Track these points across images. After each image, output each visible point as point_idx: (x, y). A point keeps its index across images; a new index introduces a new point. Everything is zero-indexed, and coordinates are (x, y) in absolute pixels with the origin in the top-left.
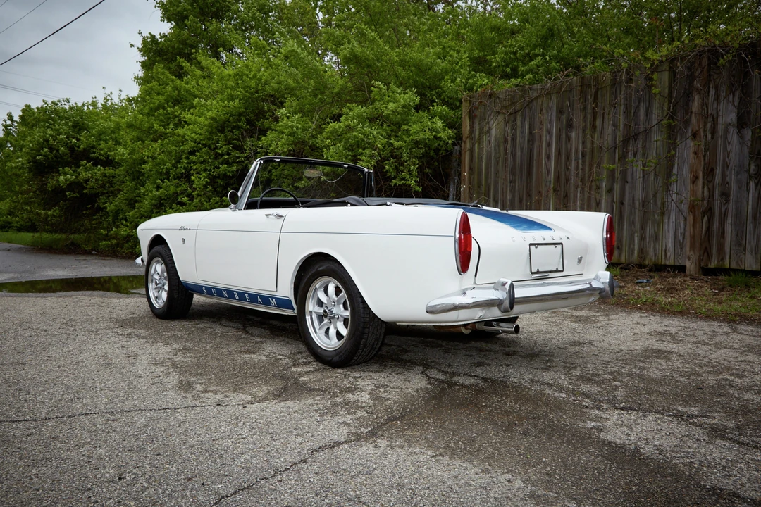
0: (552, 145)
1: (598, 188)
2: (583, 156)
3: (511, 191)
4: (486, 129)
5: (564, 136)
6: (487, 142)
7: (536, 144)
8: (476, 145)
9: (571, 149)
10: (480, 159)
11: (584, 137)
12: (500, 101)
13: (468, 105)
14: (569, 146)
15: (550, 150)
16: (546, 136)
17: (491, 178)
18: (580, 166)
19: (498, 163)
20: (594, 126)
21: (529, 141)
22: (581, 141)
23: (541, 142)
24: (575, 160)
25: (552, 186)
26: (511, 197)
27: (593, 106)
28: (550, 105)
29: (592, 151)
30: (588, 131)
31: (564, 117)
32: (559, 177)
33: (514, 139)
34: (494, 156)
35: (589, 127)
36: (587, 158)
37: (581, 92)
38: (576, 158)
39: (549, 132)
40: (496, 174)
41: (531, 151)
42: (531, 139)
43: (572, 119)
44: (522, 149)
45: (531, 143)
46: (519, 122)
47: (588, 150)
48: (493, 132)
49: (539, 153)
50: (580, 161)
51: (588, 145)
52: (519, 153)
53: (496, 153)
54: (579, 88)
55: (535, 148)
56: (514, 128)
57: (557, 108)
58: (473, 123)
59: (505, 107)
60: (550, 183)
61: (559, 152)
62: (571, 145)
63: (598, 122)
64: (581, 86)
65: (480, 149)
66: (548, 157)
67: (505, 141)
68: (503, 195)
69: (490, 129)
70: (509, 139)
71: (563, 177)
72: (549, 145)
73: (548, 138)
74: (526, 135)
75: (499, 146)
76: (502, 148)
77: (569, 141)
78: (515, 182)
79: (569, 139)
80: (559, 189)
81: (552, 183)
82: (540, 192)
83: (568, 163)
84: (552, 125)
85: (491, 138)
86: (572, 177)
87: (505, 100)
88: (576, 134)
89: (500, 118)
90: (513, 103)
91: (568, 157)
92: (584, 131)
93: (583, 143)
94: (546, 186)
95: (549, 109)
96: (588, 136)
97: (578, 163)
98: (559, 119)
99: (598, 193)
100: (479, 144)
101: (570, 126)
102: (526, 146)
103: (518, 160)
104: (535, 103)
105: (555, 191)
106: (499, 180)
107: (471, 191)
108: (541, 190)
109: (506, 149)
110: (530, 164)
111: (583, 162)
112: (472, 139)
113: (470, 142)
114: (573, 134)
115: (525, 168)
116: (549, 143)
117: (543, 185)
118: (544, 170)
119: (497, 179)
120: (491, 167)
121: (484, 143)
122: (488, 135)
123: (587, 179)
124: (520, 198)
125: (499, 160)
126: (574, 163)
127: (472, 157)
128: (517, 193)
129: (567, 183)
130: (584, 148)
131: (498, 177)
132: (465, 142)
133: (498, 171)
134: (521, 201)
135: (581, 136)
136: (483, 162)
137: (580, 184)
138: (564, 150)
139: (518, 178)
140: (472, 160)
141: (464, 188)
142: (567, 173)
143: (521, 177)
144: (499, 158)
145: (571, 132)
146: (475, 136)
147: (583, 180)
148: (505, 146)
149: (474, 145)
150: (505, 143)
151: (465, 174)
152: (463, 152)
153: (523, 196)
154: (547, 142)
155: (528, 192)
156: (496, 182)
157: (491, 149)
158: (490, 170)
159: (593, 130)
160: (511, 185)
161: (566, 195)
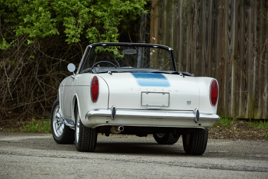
0: (232, 19)
2: (258, 30)
3: (197, 56)
5: (243, 11)
6: (175, 11)
7: (220, 16)
8: (165, 12)
9: (248, 23)
10: (169, 26)
11: (259, 14)
14: (247, 21)
15: (231, 23)
17: (179, 44)
18: (256, 38)
19: (185, 30)
20: (266, 6)
21: (213, 13)
22: (256, 18)
23: (223, 15)
24: (252, 33)
25: (233, 54)
26: (197, 62)
29: (265, 26)
30: (261, 10)
32: (239, 46)
33: (200, 10)
34: (182, 24)
35: (262, 6)
36: (261, 31)
38: (253, 32)
39: (230, 7)
40: (184, 39)
41: (215, 22)
42: (215, 12)
44: (207, 20)
45: (215, 15)
47: (261, 26)
49: (222, 25)
50: (256, 34)
51: (262, 21)
52: (204, 23)
53: (184, 21)
55: (219, 19)
60: (231, 52)
61: (239, 26)
62: (248, 20)
65: (169, 17)
66: (230, 28)
67: (192, 12)
68: (190, 60)
70: (196, 10)
71: (242, 47)
72: (230, 18)
73: (229, 12)
74: (211, 7)
75: (186, 15)
76: (189, 17)
77: (247, 16)
78: (201, 49)
79: (246, 15)
80: (239, 56)
81: (233, 51)
82: (223, 58)
83: (246, 35)
85: (179, 7)
86: (249, 48)
91: (246, 29)
92: (258, 9)
93: (258, 19)
94: (228, 53)
96: (262, 14)
97: (254, 35)
100: (168, 11)
101: (247, 3)
102: (211, 17)
103: (204, 30)
105: (235, 58)
106: (186, 46)
107: (159, 55)
108: (224, 57)
109: (193, 19)
110: (214, 33)
111: (258, 35)
112: (161, 7)
113: (159, 9)
114: (250, 11)
115: (210, 36)
116: (230, 16)
117: (226, 53)
118: (226, 40)
119: (185, 45)
120: (179, 34)
121: (173, 11)
122: (176, 3)
123: (261, 49)
124: (206, 63)
125: (187, 28)
126: (250, 35)
127: (161, 23)
128: (203, 59)
129: (245, 53)
130: (258, 24)
131: (186, 44)
132: (154, 9)
133: (186, 38)
134: (206, 66)
135: (256, 12)
136: (171, 28)
137: (256, 53)
138: (242, 24)
139: (204, 45)
140: (161, 26)
141: (153, 52)
142: (245, 43)
143: (207, 44)
144: (186, 26)
145: (248, 9)
146: (164, 5)
147: (257, 50)
148: (192, 15)
149: (163, 12)
150: (192, 13)
151: (155, 39)
152: (152, 18)
153: (208, 62)
154: (228, 15)
155: (213, 59)
156: (184, 48)
157: (179, 18)
158: (178, 37)
159: (265, 9)
160: (198, 51)
161: (245, 63)
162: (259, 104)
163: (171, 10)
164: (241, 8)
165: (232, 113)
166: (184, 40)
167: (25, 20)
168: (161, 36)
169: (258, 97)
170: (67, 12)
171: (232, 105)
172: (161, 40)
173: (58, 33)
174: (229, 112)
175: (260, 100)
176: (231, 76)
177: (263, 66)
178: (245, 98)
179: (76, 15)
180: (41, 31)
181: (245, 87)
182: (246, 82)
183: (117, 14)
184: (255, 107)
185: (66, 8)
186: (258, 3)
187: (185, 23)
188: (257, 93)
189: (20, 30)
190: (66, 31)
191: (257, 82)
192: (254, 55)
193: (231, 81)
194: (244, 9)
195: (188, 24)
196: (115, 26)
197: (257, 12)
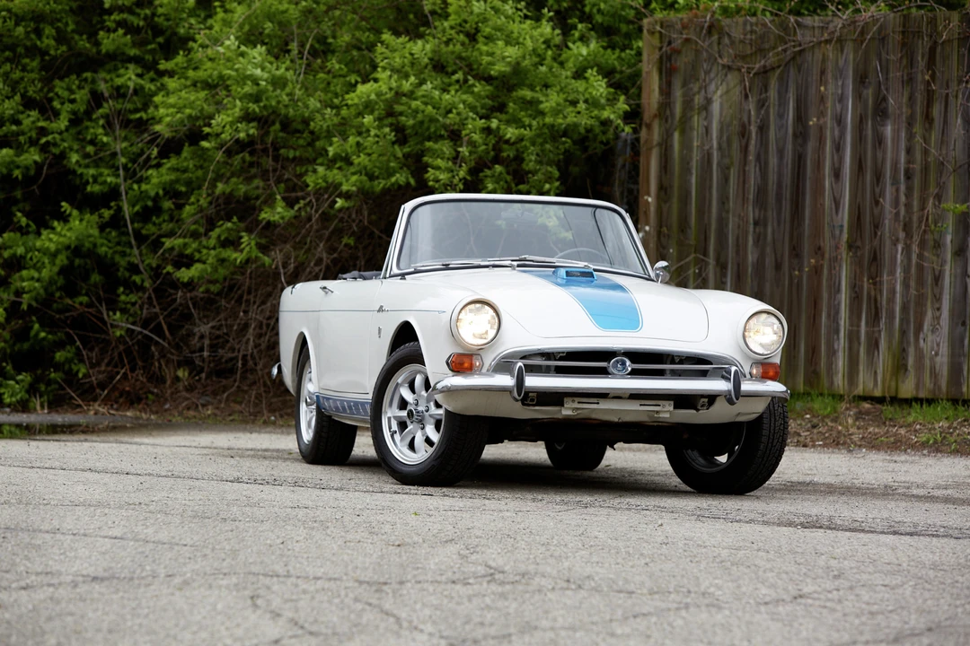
0: (844, 150)
1: (938, 245)
2: (909, 176)
3: (756, 243)
4: (698, 100)
5: (870, 132)
6: (701, 130)
7: (811, 145)
8: (676, 135)
9: (884, 160)
10: (686, 169)
11: (911, 136)
12: (733, 43)
13: (656, 42)
14: (879, 155)
15: (841, 160)
16: (832, 130)
17: (710, 212)
18: (903, 199)
19: (726, 179)
20: (928, 118)
21: (795, 135)
22: (903, 147)
23: (821, 140)
24: (892, 184)
25: (845, 236)
26: (756, 256)
27: (927, 77)
28: (841, 63)
29: (926, 169)
30: (918, 129)
31: (869, 93)
32: (859, 218)
33: (763, 129)
34: (718, 164)
35: (918, 118)
36: (917, 182)
37: (904, 45)
38: (895, 182)
39: (840, 120)
40: (723, 201)
41: (800, 159)
42: (801, 134)
43: (885, 99)
44: (781, 153)
45: (800, 141)
46: (773, 93)
47: (917, 167)
48: (716, 107)
49: (819, 165)
50: (903, 187)
51: (918, 156)
52: (773, 161)
53: (722, 156)
54: (898, 37)
55: (809, 152)
56: (762, 104)
57: (856, 71)
58: (669, 84)
59: (744, 58)
60: (841, 231)
61: (859, 166)
62: (885, 152)
63: (937, 111)
64: (903, 32)
65: (686, 145)
66: (837, 174)
67: (744, 133)
68: (737, 252)
69: (709, 101)
70: (753, 129)
71: (867, 218)
72: (838, 148)
73: (837, 133)
74: (790, 121)
75: (729, 142)
76: (735, 145)
77: (880, 144)
78: (765, 226)
79: (879, 140)
80: (859, 243)
81: (846, 230)
82: (819, 248)
83: (877, 190)
84: (844, 108)
85: (710, 123)
86: (887, 222)
87: (742, 41)
88: (893, 130)
89: (732, 78)
90: (761, 52)
91: (878, 177)
92: (910, 124)
93: (909, 151)
94: (833, 236)
95: (840, 73)
96: (918, 138)
97: (898, 190)
98: (858, 96)
99: (938, 256)
100: (683, 132)
101: (881, 112)
102: (789, 147)
103: (772, 178)
104: (808, 56)
105: (850, 246)
106: (728, 218)
107: (662, 238)
108: (822, 244)
109: (745, 150)
110: (798, 186)
111: (909, 189)
112: (666, 121)
113: (660, 126)
114: (888, 130)
115: (787, 193)
116: (839, 144)
117: (827, 235)
118: (828, 201)
119: (724, 215)
120: (711, 187)
121: (695, 133)
122: (704, 113)
123: (915, 225)
124: (776, 260)
125: (729, 174)
126: (889, 191)
127: (666, 162)
128: (768, 250)
129: (876, 233)
130: (909, 162)
131: (728, 212)
132: (649, 127)
133: (728, 199)
134: (778, 267)
135: (903, 135)
136: (691, 174)
137: (902, 235)
138: (869, 163)
139: (772, 214)
140: (665, 167)
141: (646, 232)
142: (876, 211)
143: (779, 213)
144: (728, 168)
145: (883, 125)
146: (673, 115)
147: (907, 228)
148: (744, 142)
149: (672, 135)
150: (743, 136)
151: (650, 200)
152: (643, 149)
153: (782, 255)
154: (833, 141)
155: (794, 248)
156: (722, 223)
157: (711, 147)
158: (707, 195)
159: (927, 125)
160: (757, 230)
161: (875, 258)
162: (911, 361)
163: (692, 129)
164: (867, 124)
165: (841, 383)
166: (723, 203)
167: (331, 151)
168: (666, 193)
169: (908, 343)
170: (432, 130)
171: (841, 362)
172: (665, 202)
173: (412, 181)
174: (835, 379)
175: (911, 350)
176: (839, 290)
177: (920, 268)
178: (874, 345)
179: (455, 136)
180: (372, 177)
181: (875, 318)
182: (876, 308)
183: (555, 134)
184: (900, 367)
185: (432, 120)
186: (910, 112)
187: (727, 161)
188: (903, 333)
189: (317, 176)
190: (431, 174)
191: (905, 308)
192: (897, 240)
193: (839, 304)
194: (872, 125)
195: (732, 163)
196: (550, 163)
197: (907, 133)
